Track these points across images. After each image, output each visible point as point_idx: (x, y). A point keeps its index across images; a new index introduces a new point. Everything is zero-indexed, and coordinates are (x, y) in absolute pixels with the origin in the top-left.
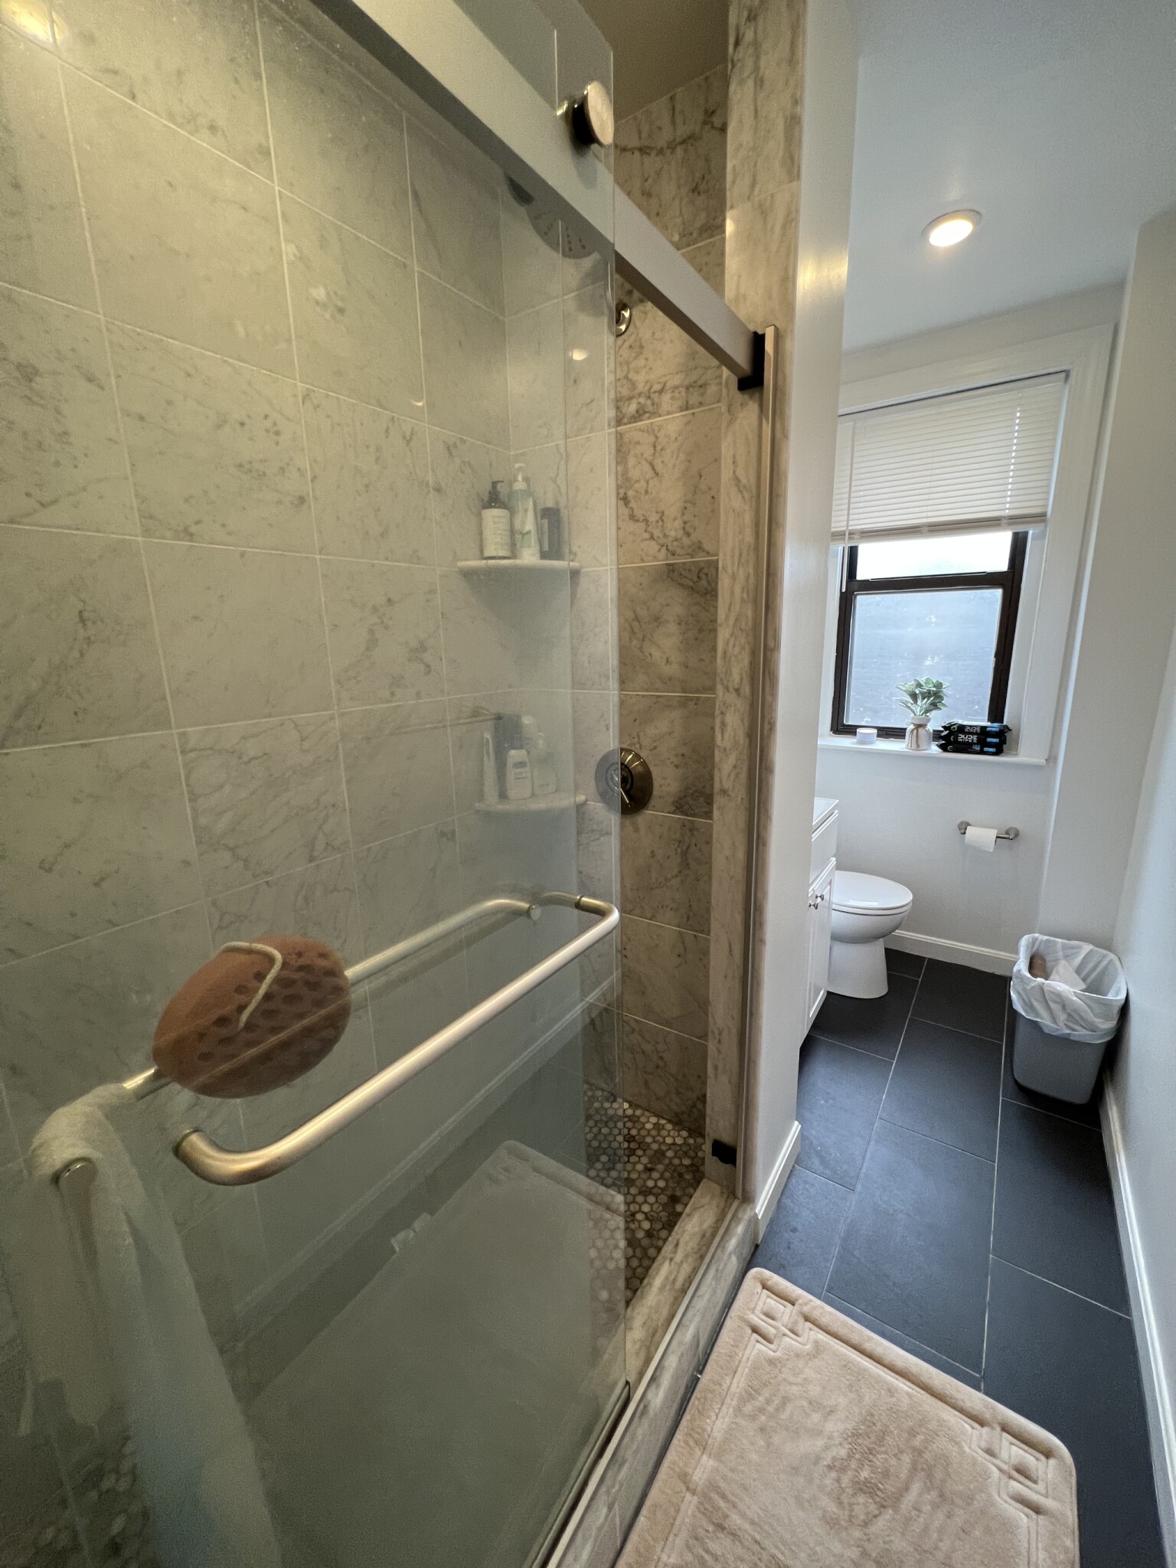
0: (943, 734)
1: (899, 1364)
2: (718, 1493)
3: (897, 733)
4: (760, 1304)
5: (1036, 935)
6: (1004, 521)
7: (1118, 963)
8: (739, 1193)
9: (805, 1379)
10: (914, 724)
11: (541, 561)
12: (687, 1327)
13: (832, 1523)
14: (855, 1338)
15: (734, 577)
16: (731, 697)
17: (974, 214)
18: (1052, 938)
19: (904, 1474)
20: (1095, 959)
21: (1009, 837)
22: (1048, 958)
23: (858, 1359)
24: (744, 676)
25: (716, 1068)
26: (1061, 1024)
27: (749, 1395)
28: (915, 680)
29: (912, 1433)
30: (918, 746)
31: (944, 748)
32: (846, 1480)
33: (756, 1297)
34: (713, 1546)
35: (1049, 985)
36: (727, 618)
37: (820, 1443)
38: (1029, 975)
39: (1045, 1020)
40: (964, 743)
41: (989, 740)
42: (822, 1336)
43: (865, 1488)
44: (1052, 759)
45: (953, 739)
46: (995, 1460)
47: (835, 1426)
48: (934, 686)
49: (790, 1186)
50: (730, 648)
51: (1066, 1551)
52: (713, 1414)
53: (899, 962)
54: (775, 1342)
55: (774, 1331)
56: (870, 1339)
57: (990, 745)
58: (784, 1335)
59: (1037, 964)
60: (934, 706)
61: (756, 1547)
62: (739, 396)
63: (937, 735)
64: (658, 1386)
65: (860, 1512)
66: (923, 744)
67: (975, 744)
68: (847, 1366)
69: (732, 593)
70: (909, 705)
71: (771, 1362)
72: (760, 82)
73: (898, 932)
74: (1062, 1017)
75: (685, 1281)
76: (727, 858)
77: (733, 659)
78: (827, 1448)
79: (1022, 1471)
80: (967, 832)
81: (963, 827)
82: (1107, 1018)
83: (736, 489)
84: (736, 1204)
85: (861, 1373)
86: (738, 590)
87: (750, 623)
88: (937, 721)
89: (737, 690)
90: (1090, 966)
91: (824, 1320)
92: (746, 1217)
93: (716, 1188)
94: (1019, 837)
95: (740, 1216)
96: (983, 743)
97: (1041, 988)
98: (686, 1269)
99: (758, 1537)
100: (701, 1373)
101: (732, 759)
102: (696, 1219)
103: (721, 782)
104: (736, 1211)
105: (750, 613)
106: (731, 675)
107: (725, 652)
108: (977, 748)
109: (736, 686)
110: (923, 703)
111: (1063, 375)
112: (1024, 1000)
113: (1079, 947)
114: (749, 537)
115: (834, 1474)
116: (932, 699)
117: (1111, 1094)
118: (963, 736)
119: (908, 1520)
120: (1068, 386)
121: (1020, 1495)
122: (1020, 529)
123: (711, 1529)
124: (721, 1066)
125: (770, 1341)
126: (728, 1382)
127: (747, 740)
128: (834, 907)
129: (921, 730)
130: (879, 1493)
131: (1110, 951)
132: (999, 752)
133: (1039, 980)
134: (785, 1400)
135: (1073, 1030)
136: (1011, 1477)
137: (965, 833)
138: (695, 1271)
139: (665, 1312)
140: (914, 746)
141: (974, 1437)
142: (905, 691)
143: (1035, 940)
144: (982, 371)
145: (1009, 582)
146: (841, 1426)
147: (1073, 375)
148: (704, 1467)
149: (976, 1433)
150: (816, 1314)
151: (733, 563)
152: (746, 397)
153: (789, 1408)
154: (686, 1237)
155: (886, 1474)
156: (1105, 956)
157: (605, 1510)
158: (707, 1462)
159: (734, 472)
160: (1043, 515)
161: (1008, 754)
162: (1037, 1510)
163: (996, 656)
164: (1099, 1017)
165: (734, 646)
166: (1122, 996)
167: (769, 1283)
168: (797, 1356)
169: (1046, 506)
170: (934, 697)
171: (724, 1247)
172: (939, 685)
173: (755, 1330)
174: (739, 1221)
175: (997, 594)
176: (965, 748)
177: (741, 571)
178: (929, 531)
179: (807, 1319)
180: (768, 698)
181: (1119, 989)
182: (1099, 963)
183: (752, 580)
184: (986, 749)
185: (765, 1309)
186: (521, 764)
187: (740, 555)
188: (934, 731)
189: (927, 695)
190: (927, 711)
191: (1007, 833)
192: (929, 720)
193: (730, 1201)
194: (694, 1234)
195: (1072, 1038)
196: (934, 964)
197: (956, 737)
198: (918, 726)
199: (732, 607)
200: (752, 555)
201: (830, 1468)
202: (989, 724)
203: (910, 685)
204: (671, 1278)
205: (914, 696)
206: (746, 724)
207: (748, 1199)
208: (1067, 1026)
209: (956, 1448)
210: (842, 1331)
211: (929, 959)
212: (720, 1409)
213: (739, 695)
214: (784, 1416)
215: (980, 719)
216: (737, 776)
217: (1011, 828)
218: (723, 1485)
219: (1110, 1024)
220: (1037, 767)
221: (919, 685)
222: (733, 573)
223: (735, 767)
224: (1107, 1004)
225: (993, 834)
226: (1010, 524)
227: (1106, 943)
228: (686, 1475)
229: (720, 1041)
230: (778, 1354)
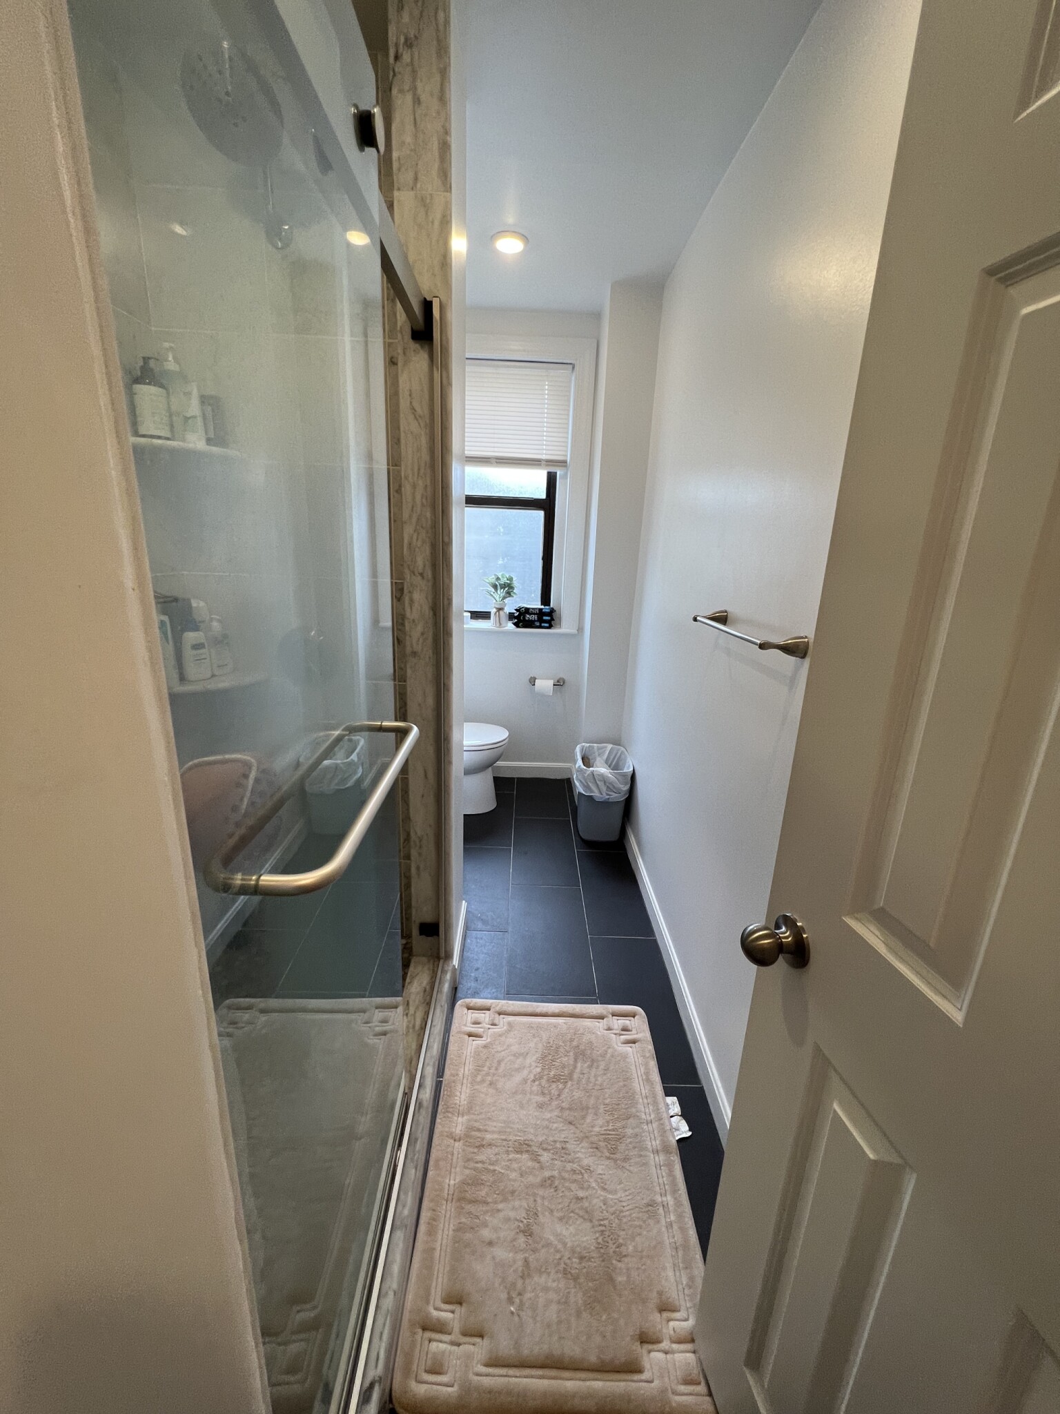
0: (516, 615)
1: (557, 1011)
2: (475, 1131)
3: (484, 615)
4: (469, 1018)
5: (583, 744)
6: (543, 463)
7: (626, 752)
8: (442, 954)
9: (508, 1046)
10: (496, 608)
11: (208, 447)
12: (432, 1047)
13: (540, 1106)
14: (530, 1010)
15: (414, 486)
16: (418, 580)
17: (525, 238)
18: (592, 745)
19: (571, 1062)
20: (615, 752)
21: (559, 684)
22: (590, 758)
23: (533, 1020)
24: (427, 563)
25: (418, 868)
26: (604, 794)
27: (478, 1069)
28: (495, 575)
29: (571, 1040)
30: (500, 624)
31: (517, 625)
32: (544, 1082)
33: (465, 1017)
34: (479, 1158)
35: (596, 771)
36: (410, 517)
37: (525, 1072)
38: (585, 768)
39: (596, 794)
40: (529, 621)
41: (545, 618)
42: (511, 1018)
43: (556, 1079)
44: (580, 629)
45: (522, 619)
46: (612, 1031)
47: (531, 1060)
48: (508, 580)
49: (466, 945)
50: (414, 540)
51: (650, 1051)
52: (458, 1094)
53: (502, 785)
54: (485, 1035)
55: (482, 1030)
56: (538, 1007)
57: (546, 621)
58: (489, 1029)
59: (586, 761)
60: (509, 594)
61: (505, 1143)
62: (413, 345)
63: (511, 616)
64: (425, 1087)
65: (555, 1092)
66: (503, 625)
67: (536, 621)
68: (530, 1026)
69: (414, 498)
70: (492, 593)
71: (485, 1047)
72: (417, 101)
73: (499, 763)
74: (604, 789)
75: (422, 1022)
76: (420, 705)
77: (417, 549)
78: (530, 1072)
79: (625, 1029)
80: (536, 684)
81: (533, 680)
82: (626, 784)
83: (413, 416)
84: (441, 961)
85: (539, 1027)
86: (418, 497)
87: (429, 522)
88: (511, 606)
89: (421, 574)
90: (612, 757)
91: (510, 1009)
92: (450, 968)
93: (424, 959)
94: (565, 684)
95: (446, 969)
96: (541, 620)
97: (592, 773)
98: (419, 1015)
99: (504, 1137)
100: (442, 1077)
101: (420, 628)
102: (415, 984)
103: (412, 647)
104: (443, 967)
105: (428, 515)
106: (416, 562)
107: (410, 544)
108: (538, 624)
109: (421, 571)
110: (501, 592)
111: (571, 366)
112: (584, 785)
113: (606, 747)
114: (425, 456)
115: (537, 1083)
116: (506, 589)
117: (630, 829)
118: (528, 616)
119: (579, 1081)
120: (574, 374)
121: (626, 1040)
122: (552, 469)
123: (476, 1150)
124: (422, 866)
125: (480, 1037)
126: (462, 1072)
127: (431, 613)
128: (465, 749)
129: (501, 612)
130: (562, 1077)
131: (619, 745)
132: (550, 627)
133: (591, 769)
134: (499, 1062)
135: (610, 795)
136: (621, 1035)
137: (534, 685)
138: (427, 1013)
139: (414, 1046)
140: (498, 625)
141: (600, 1025)
142: (488, 583)
143: (583, 747)
144: (516, 348)
145: (547, 505)
146: (534, 1058)
147: (577, 368)
148: (459, 1125)
149: (601, 1025)
150: (505, 1008)
151: (413, 475)
152: (417, 346)
153: (503, 1065)
154: (413, 997)
155: (564, 1067)
156: (619, 750)
157: (414, 1171)
158: (462, 1120)
159: (411, 402)
160: (565, 462)
161: (555, 628)
162: (634, 1042)
163: (543, 559)
164: (622, 784)
165: (417, 540)
166: (632, 769)
167: (471, 1005)
168: (500, 1036)
169: (566, 456)
170: (508, 588)
171: (441, 991)
172: (511, 579)
173: (470, 1035)
174: (447, 972)
175: (541, 514)
176: (529, 624)
177: (420, 482)
178: (497, 463)
179: (500, 1014)
180: (446, 580)
181: (629, 765)
182: (616, 755)
183: (429, 489)
184: (543, 625)
185: (473, 1020)
186: (197, 647)
187: (419, 469)
188: (509, 613)
189: (503, 586)
190: (504, 598)
191: (558, 681)
192: (505, 605)
193: (436, 963)
194: (418, 993)
195: (610, 800)
196: (522, 781)
197: (524, 618)
198: (500, 609)
199: (415, 509)
200: (429, 471)
201: (534, 1081)
202: (543, 607)
203: (492, 579)
204: (411, 1025)
205: (495, 587)
206: (430, 600)
207: (449, 956)
208: (608, 795)
209: (594, 1036)
210: (522, 1010)
211: (517, 778)
212: (461, 1088)
213: (423, 578)
214: (500, 1070)
215: (536, 604)
216: (425, 640)
217: (560, 678)
218: (476, 1125)
219: (627, 787)
220: (572, 635)
221: (498, 579)
222: (414, 483)
223: (422, 634)
224: (624, 775)
225: (551, 683)
226: (547, 465)
227: (617, 742)
228: (451, 1133)
229: (420, 847)
230: (489, 1040)
